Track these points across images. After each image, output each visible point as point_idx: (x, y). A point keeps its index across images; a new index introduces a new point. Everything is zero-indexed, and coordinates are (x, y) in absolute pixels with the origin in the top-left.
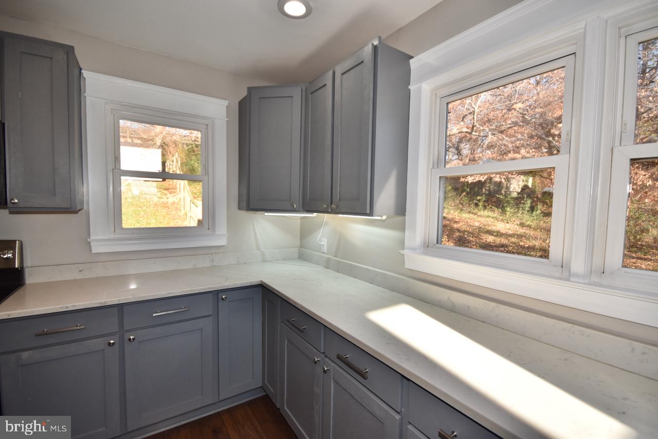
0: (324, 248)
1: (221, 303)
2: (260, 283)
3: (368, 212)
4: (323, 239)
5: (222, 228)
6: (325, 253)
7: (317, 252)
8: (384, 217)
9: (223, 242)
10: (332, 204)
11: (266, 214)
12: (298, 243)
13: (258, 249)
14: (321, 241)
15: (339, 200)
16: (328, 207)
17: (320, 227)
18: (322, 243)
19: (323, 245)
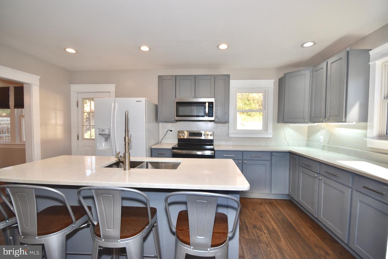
0: (321, 141)
1: (273, 157)
2: (289, 151)
3: (344, 120)
4: (320, 136)
5: (270, 130)
6: (322, 143)
7: (317, 143)
8: (354, 123)
9: (271, 136)
10: (325, 118)
11: (290, 125)
12: (306, 139)
13: (286, 140)
14: (319, 137)
15: (329, 117)
16: (323, 120)
17: (319, 131)
18: (320, 138)
19: (321, 139)
